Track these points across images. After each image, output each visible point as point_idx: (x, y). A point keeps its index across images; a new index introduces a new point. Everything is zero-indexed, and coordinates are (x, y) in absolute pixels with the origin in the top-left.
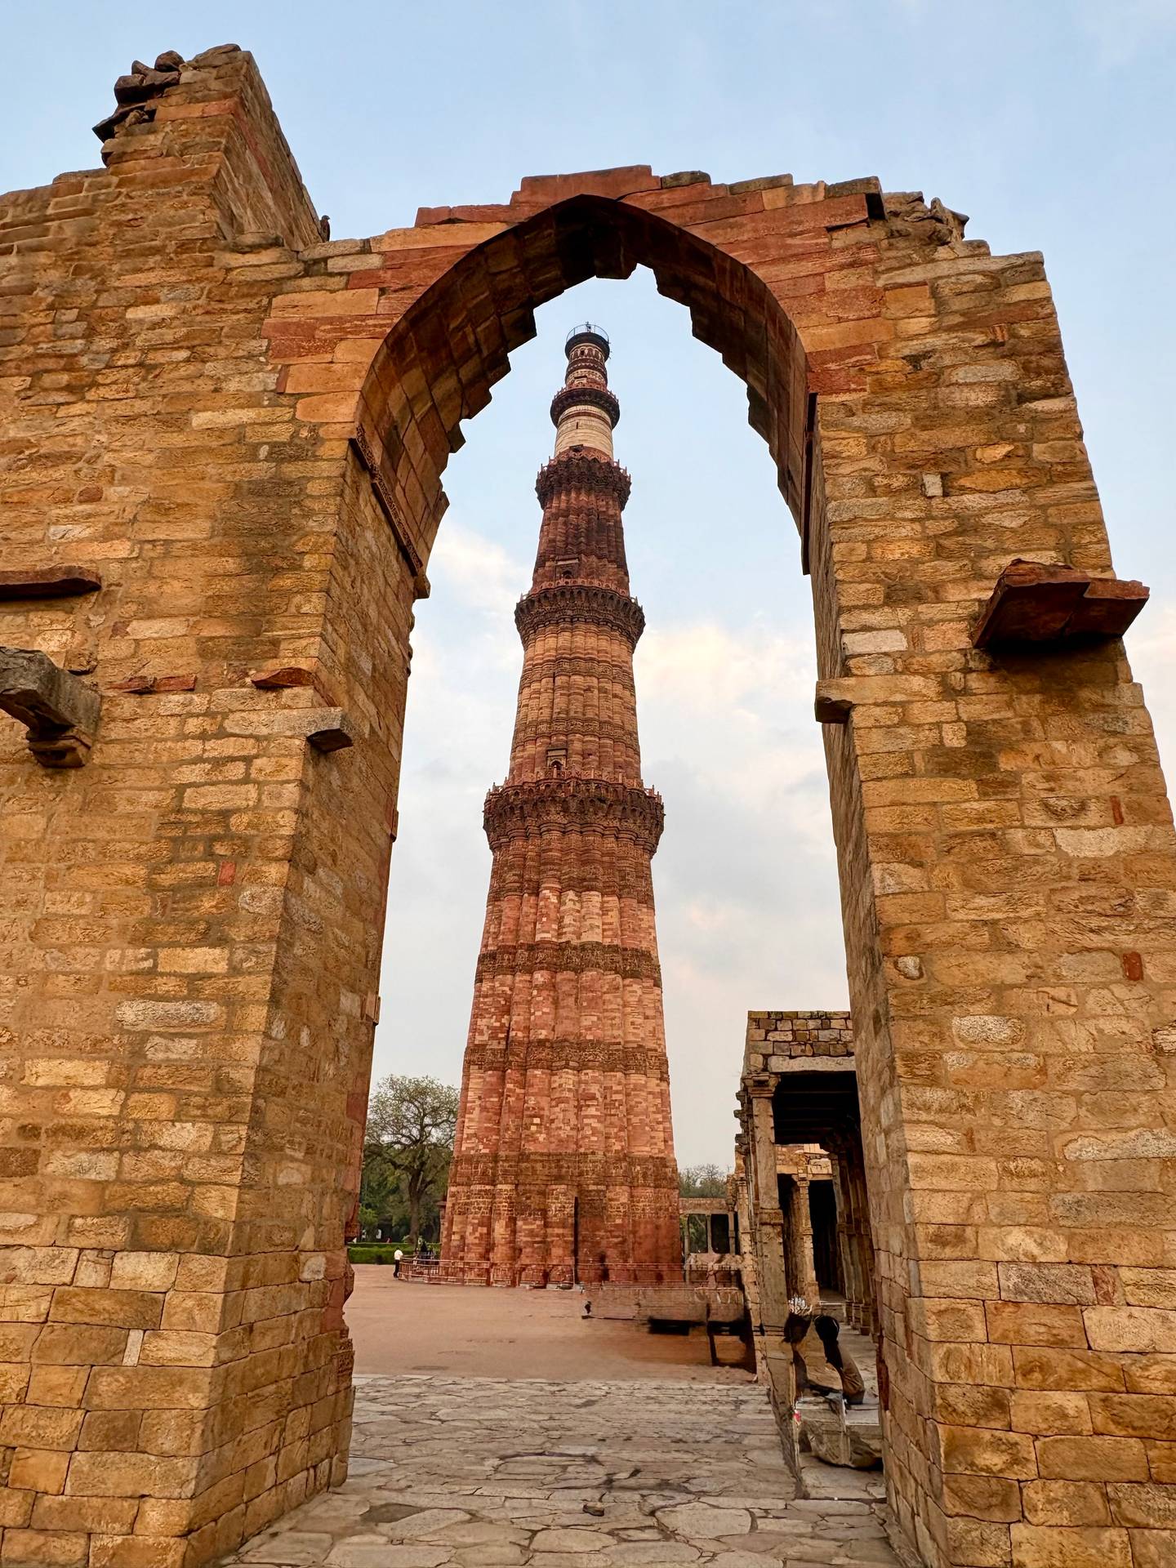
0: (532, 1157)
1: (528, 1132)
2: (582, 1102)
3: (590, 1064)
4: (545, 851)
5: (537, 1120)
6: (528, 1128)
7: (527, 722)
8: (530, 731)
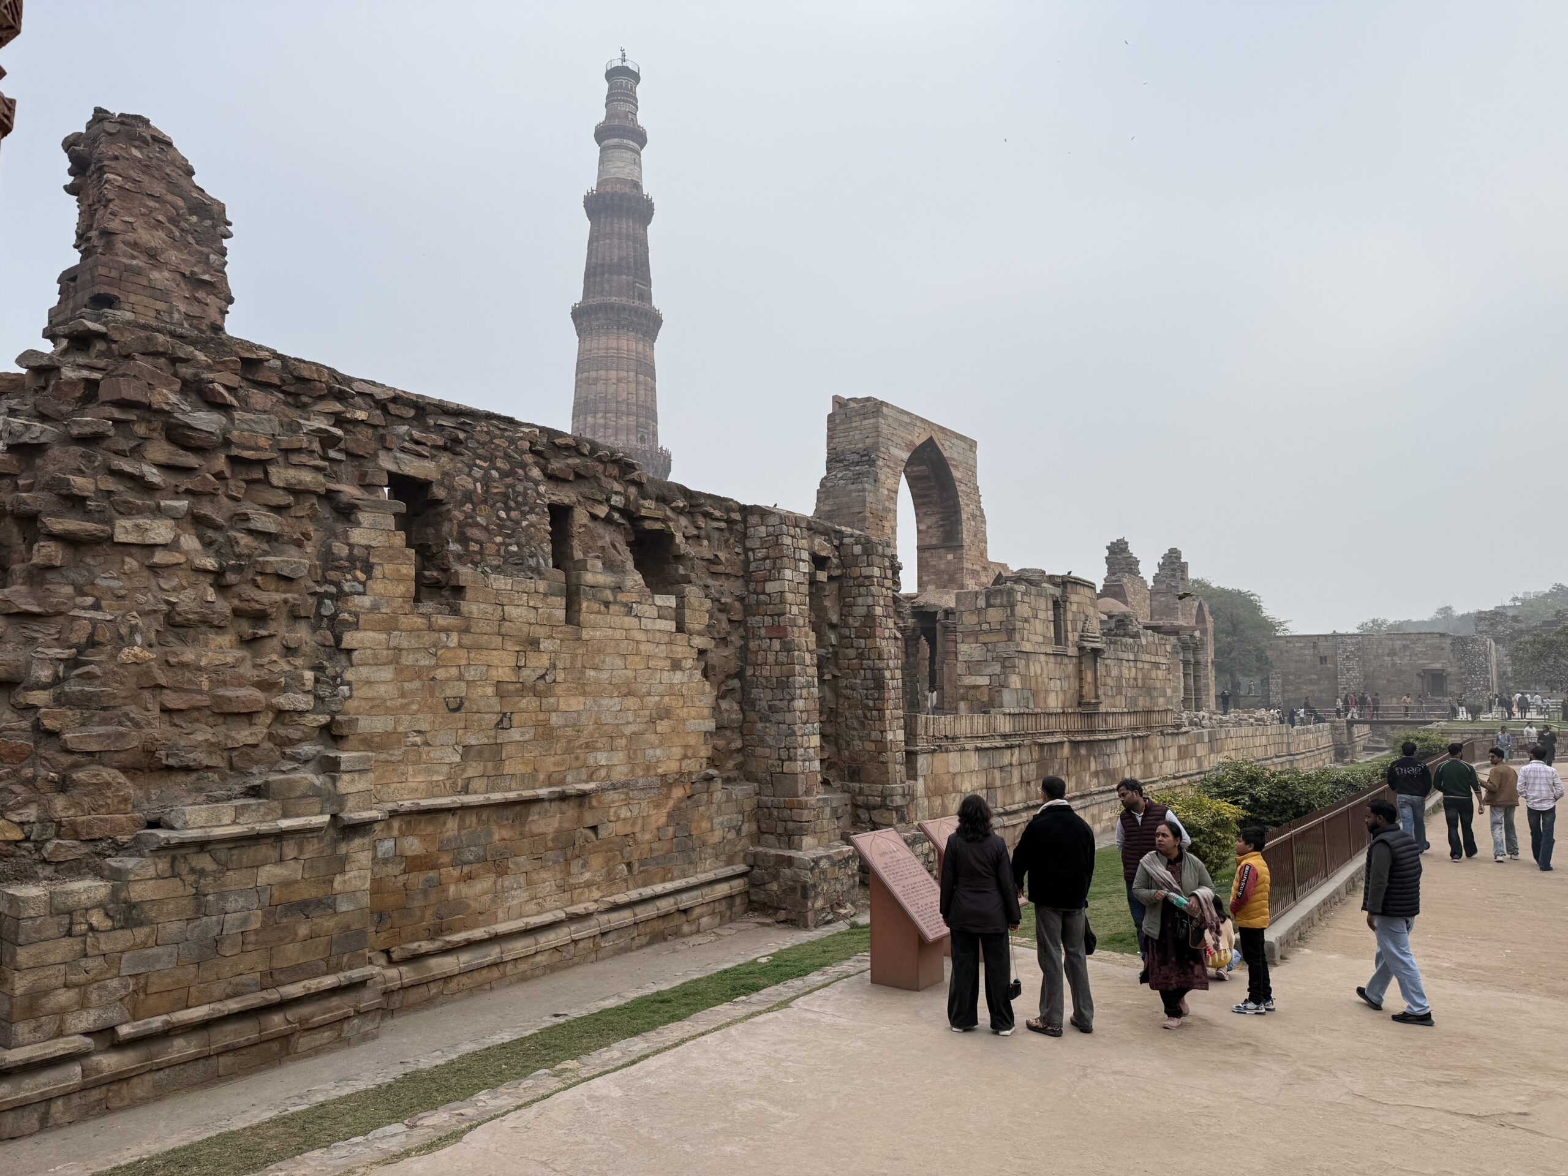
7: (620, 399)
8: (624, 408)
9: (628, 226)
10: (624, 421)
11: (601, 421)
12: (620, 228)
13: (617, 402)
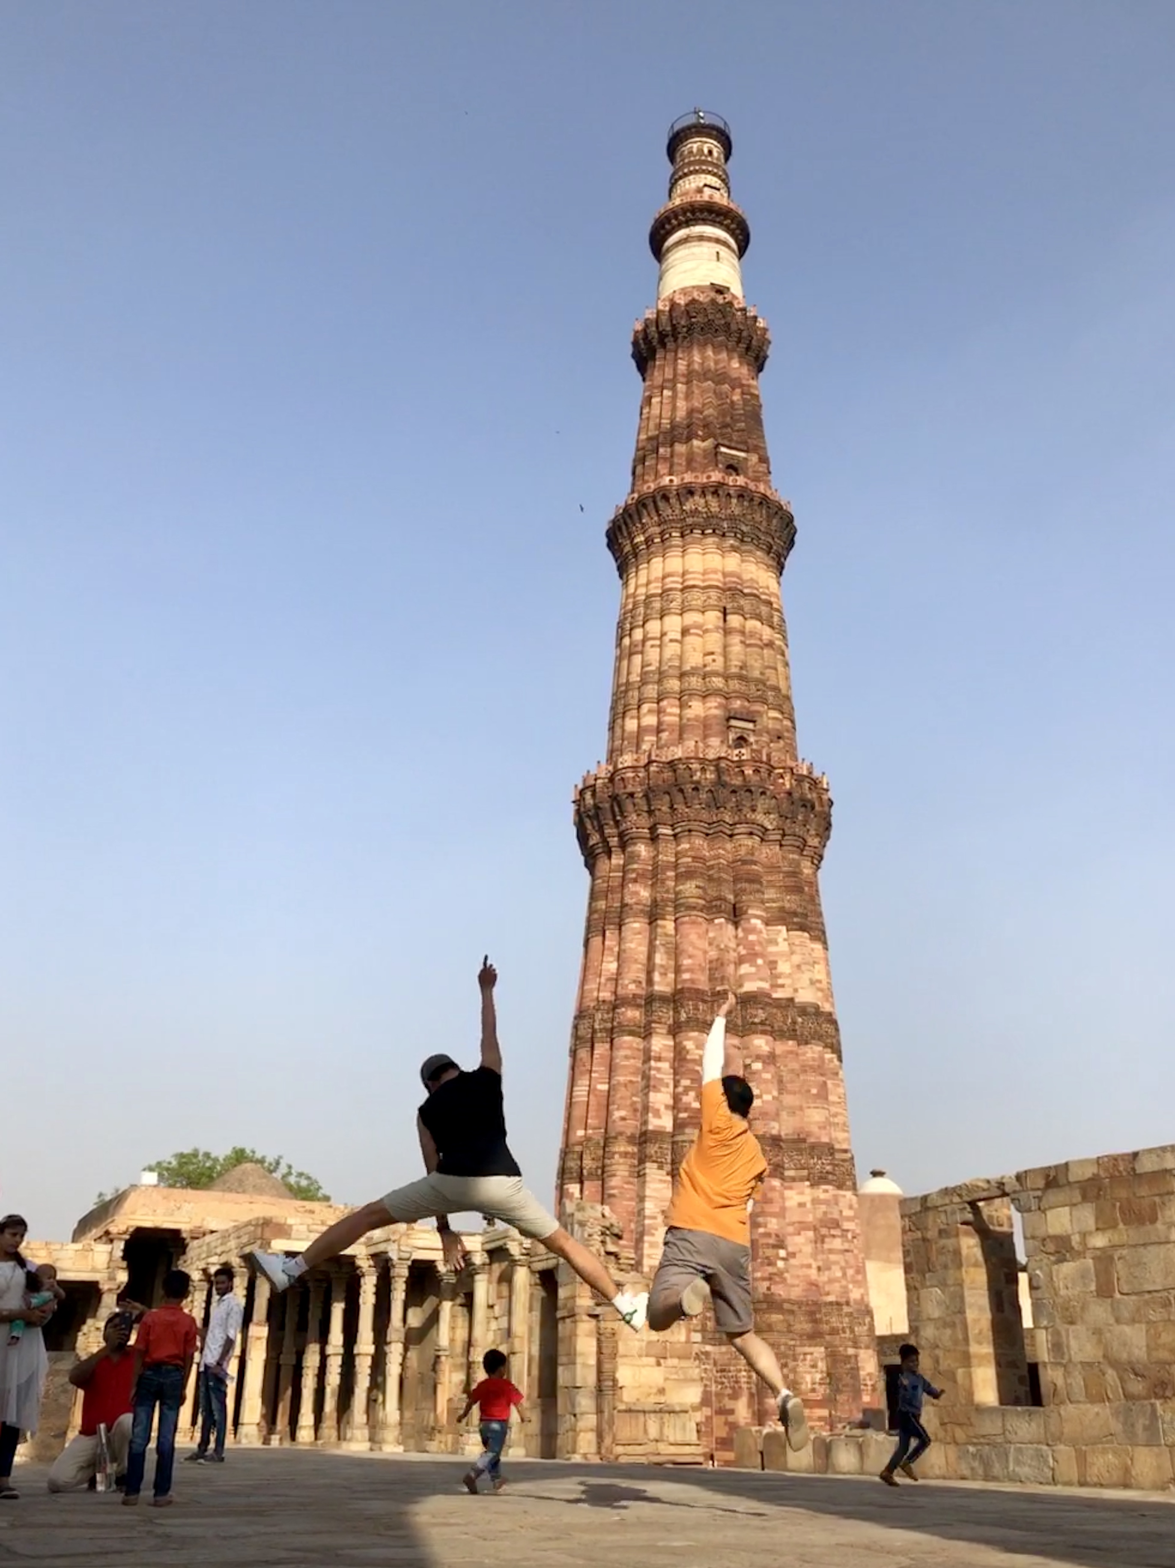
0: (786, 1306)
1: (771, 1269)
2: (824, 1231)
3: (830, 1177)
4: (744, 862)
5: (782, 1253)
6: (771, 1264)
7: (687, 667)
8: (695, 682)
9: (704, 359)
10: (696, 709)
11: (650, 720)
12: (688, 366)
13: (682, 676)
